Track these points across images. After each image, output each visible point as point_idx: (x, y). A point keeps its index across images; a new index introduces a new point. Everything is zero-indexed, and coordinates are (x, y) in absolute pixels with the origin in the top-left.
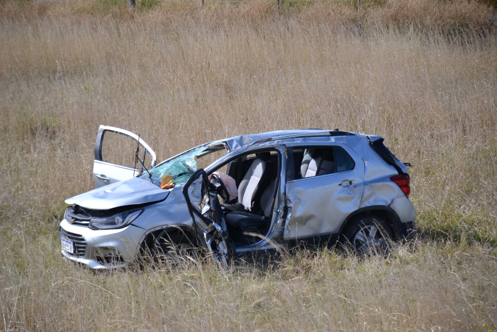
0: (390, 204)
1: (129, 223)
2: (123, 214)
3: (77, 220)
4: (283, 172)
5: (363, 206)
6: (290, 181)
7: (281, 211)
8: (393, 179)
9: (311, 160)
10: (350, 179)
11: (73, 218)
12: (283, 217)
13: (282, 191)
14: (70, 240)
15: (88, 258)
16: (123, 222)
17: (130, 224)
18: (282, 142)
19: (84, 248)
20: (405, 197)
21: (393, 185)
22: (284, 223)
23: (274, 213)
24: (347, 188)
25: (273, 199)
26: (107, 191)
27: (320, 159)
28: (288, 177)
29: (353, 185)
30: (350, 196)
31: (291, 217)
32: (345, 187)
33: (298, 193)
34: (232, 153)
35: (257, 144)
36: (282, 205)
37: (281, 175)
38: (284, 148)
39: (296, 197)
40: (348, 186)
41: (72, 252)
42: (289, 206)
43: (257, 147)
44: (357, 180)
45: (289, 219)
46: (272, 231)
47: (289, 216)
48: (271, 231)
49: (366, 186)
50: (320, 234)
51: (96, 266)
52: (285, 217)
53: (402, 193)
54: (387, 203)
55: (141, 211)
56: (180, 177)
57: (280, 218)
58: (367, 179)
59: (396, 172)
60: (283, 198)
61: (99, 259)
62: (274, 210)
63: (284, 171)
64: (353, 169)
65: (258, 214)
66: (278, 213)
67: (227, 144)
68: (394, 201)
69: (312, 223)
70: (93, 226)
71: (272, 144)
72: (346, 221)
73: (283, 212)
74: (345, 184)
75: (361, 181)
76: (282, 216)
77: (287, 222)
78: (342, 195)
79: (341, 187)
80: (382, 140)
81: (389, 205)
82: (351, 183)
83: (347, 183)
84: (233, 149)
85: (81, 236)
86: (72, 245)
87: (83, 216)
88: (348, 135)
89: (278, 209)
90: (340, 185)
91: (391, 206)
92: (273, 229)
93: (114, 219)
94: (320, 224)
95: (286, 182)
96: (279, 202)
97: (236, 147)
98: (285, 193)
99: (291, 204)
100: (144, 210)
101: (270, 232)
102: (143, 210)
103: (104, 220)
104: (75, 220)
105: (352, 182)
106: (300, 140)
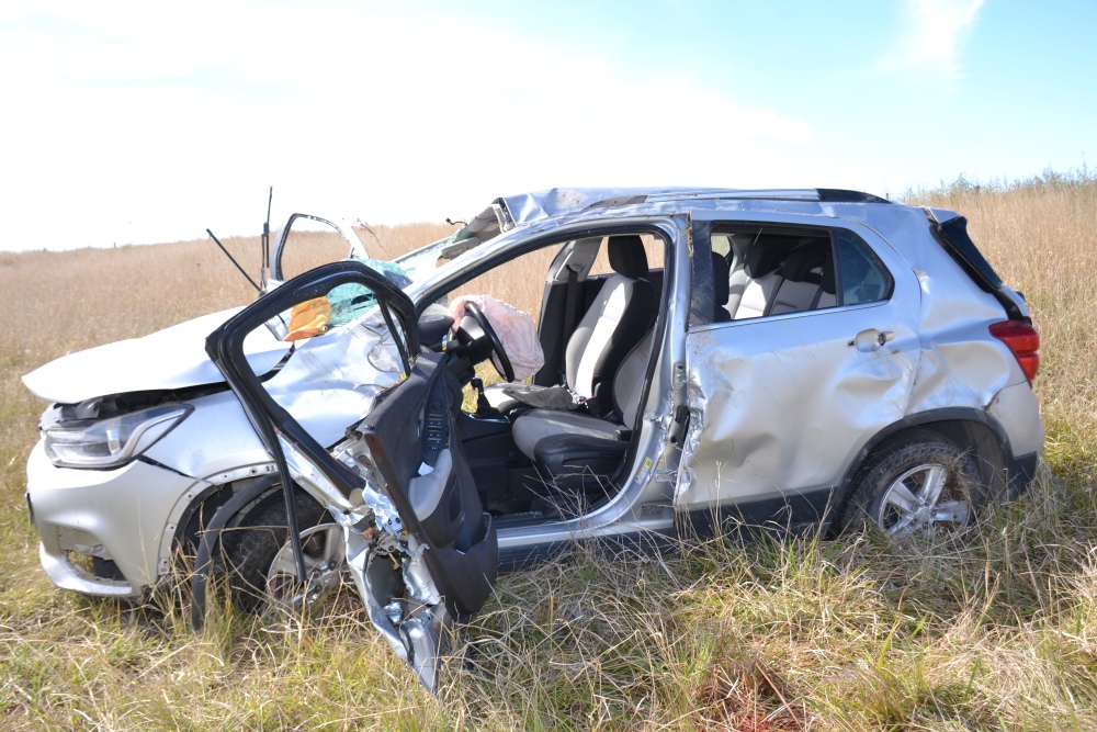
0: (990, 404)
1: (137, 451)
2: (123, 422)
4: (678, 299)
5: (915, 410)
6: (699, 329)
7: (669, 420)
8: (997, 331)
9: (749, 282)
10: (881, 328)
12: (673, 440)
13: (674, 358)
16: (122, 446)
17: (139, 456)
18: (679, 207)
20: (1026, 383)
21: (999, 348)
22: (675, 458)
23: (647, 425)
24: (870, 355)
25: (643, 382)
27: (773, 279)
28: (692, 316)
29: (890, 347)
30: (878, 378)
31: (699, 439)
32: (865, 350)
33: (722, 366)
34: (514, 231)
35: (599, 210)
36: (673, 403)
37: (673, 307)
38: (683, 225)
39: (717, 377)
40: (873, 349)
42: (692, 405)
43: (598, 216)
44: (901, 333)
45: (693, 445)
46: (639, 481)
47: (694, 435)
48: (635, 478)
49: (925, 351)
50: (786, 491)
52: (679, 439)
53: (1021, 375)
54: (979, 400)
55: (181, 412)
56: (357, 305)
57: (666, 440)
58: (929, 330)
59: (1001, 314)
60: (675, 380)
62: (645, 416)
63: (683, 297)
64: (888, 297)
65: (606, 419)
66: (657, 426)
67: (503, 205)
68: (1000, 397)
69: (764, 459)
71: (646, 211)
72: (866, 452)
73: (675, 424)
74: (864, 342)
75: (912, 335)
76: (670, 435)
77: (686, 454)
78: (858, 374)
79: (853, 349)
80: (962, 222)
81: (987, 408)
82: (882, 338)
83: (874, 340)
84: (521, 221)
88: (872, 201)
89: (658, 413)
90: (852, 344)
91: (993, 412)
92: (643, 474)
94: (788, 462)
95: (687, 329)
96: (665, 392)
97: (530, 217)
98: (682, 367)
99: (700, 400)
100: (193, 409)
101: (633, 482)
102: (191, 410)
105: (888, 336)
106: (731, 205)
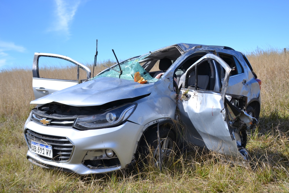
1: (124, 119)
3: (54, 120)
11: (48, 119)
14: (46, 144)
15: (73, 163)
16: (117, 119)
17: (126, 120)
19: (70, 151)
26: (84, 88)
41: (51, 156)
51: (85, 171)
55: (134, 106)
61: (87, 163)
70: (80, 126)
85: (65, 138)
86: (50, 149)
87: (62, 116)
93: (105, 116)
100: (137, 104)
103: (92, 118)
104: (52, 121)
